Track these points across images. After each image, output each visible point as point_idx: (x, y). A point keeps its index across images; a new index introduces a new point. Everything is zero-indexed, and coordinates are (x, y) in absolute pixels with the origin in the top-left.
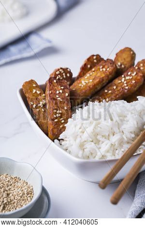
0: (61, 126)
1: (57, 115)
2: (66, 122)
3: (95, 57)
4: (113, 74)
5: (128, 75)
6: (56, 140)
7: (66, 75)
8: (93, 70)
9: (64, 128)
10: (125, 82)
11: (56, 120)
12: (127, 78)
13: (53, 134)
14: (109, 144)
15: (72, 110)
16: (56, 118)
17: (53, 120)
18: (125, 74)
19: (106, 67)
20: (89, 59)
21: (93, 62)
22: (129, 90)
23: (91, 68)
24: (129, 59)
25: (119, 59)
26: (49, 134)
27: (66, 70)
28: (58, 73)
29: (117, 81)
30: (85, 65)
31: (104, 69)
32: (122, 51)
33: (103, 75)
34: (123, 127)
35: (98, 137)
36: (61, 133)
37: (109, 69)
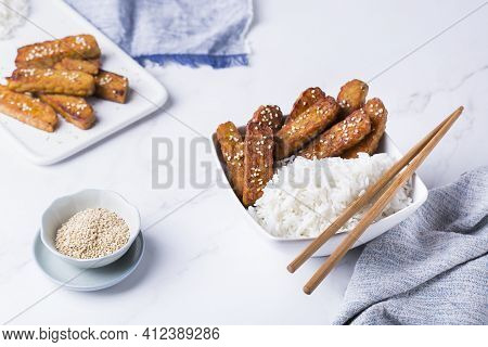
0: (258, 190)
1: (255, 174)
2: (264, 185)
3: (313, 91)
4: (333, 118)
5: (351, 122)
6: (250, 207)
7: (273, 116)
8: (309, 110)
9: (261, 192)
10: (346, 131)
11: (253, 181)
12: (350, 125)
13: (248, 199)
16: (253, 178)
17: (249, 181)
18: (348, 119)
19: (325, 108)
20: (304, 94)
21: (311, 98)
22: (350, 142)
23: (307, 106)
24: (357, 96)
25: (345, 95)
26: (244, 199)
27: (273, 109)
28: (263, 112)
29: (336, 128)
30: (300, 102)
31: (321, 112)
33: (319, 120)
35: (302, 207)
36: (258, 198)
37: (328, 111)
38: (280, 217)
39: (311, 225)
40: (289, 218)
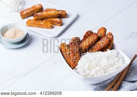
0: (76, 63)
1: (74, 59)
2: (78, 61)
3: (89, 32)
4: (97, 39)
6: (74, 69)
7: (78, 40)
8: (89, 38)
9: (77, 64)
10: (102, 43)
11: (74, 61)
12: (103, 41)
13: (73, 67)
14: (95, 71)
15: (80, 56)
16: (74, 60)
17: (73, 61)
18: (102, 39)
19: (94, 37)
20: (87, 33)
21: (89, 34)
22: (103, 46)
23: (88, 37)
24: (103, 32)
25: (100, 32)
26: (71, 67)
27: (78, 38)
28: (74, 39)
29: (98, 43)
30: (85, 35)
32: (101, 29)
34: (101, 63)
35: (91, 68)
36: (76, 66)
37: (95, 38)
38: (84, 71)
39: (95, 73)
40: (87, 71)
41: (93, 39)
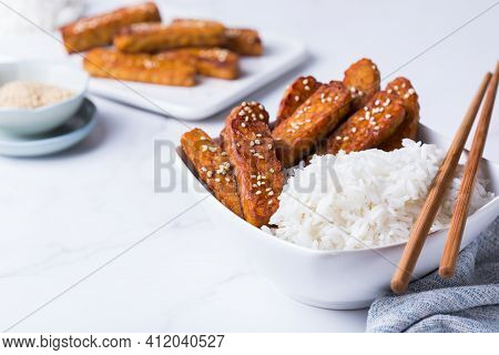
0: (270, 202)
1: (259, 183)
2: (278, 191)
3: (305, 82)
4: (347, 107)
5: (374, 106)
6: (264, 227)
7: (257, 116)
8: (308, 102)
9: (276, 205)
10: (371, 118)
11: (259, 192)
12: (375, 111)
13: (258, 217)
14: (364, 228)
16: (258, 188)
17: (254, 190)
18: (370, 104)
19: (332, 95)
21: (305, 90)
22: (381, 132)
23: (301, 101)
24: (370, 80)
25: (353, 81)
28: (242, 113)
29: (356, 119)
31: (329, 99)
32: (355, 67)
33: (330, 109)
34: (386, 193)
35: (343, 214)
36: (272, 214)
37: (338, 98)
40: (329, 232)
41: (331, 105)
